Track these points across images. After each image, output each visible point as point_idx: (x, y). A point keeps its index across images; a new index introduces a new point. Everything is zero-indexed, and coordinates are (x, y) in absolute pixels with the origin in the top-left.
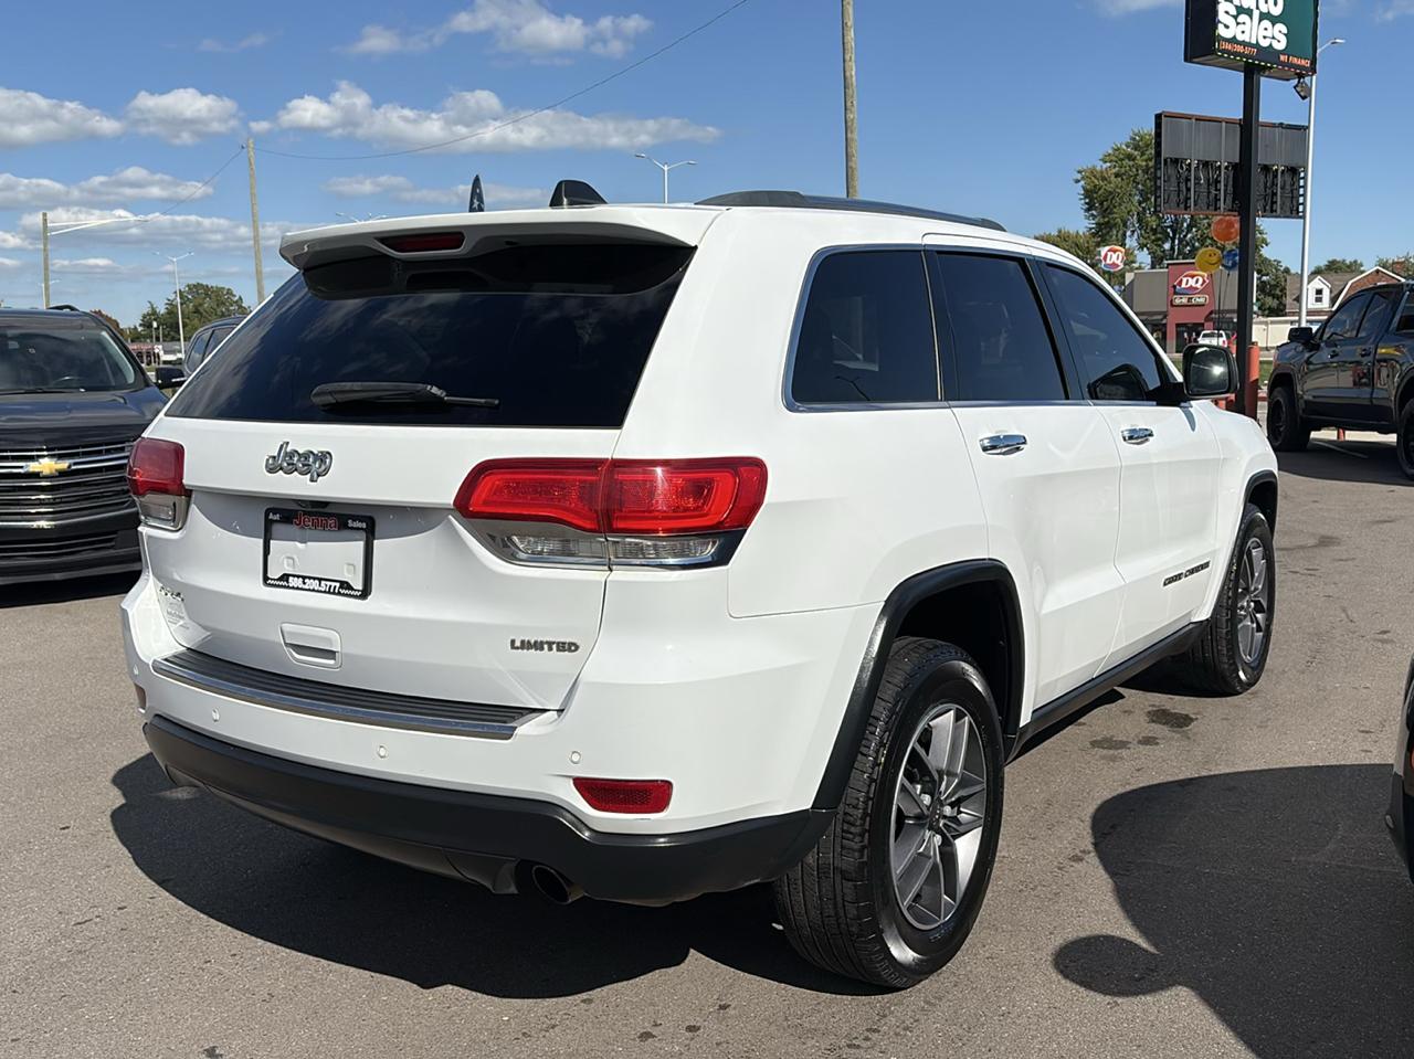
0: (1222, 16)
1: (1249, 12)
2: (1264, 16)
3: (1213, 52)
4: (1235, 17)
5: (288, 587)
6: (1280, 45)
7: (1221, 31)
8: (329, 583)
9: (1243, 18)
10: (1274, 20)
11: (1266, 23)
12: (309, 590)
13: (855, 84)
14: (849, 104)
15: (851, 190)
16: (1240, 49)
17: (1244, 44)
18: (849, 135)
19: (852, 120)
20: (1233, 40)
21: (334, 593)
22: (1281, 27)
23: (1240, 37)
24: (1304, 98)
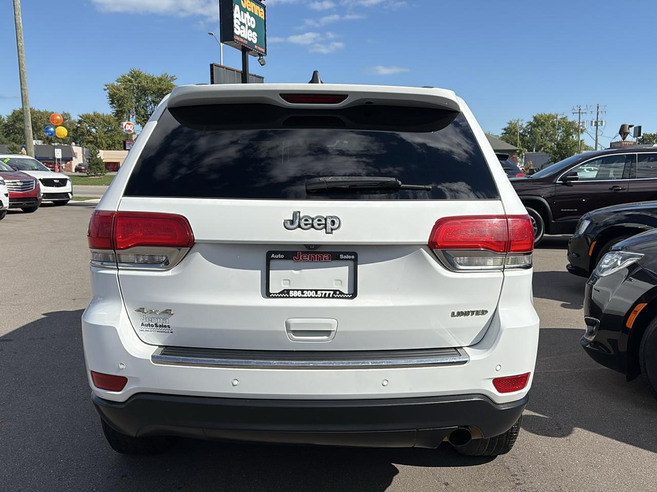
0: (235, 25)
1: (244, 25)
2: (250, 28)
3: (233, 40)
4: (240, 26)
5: (289, 297)
6: (255, 41)
7: (235, 31)
8: (324, 292)
9: (242, 27)
10: (253, 30)
11: (250, 31)
12: (308, 297)
13: (22, 27)
14: (19, 38)
15: (23, 83)
16: (242, 40)
17: (242, 38)
18: (20, 54)
19: (21, 46)
20: (239, 36)
21: (329, 297)
22: (255, 33)
23: (242, 35)
24: (262, 65)
